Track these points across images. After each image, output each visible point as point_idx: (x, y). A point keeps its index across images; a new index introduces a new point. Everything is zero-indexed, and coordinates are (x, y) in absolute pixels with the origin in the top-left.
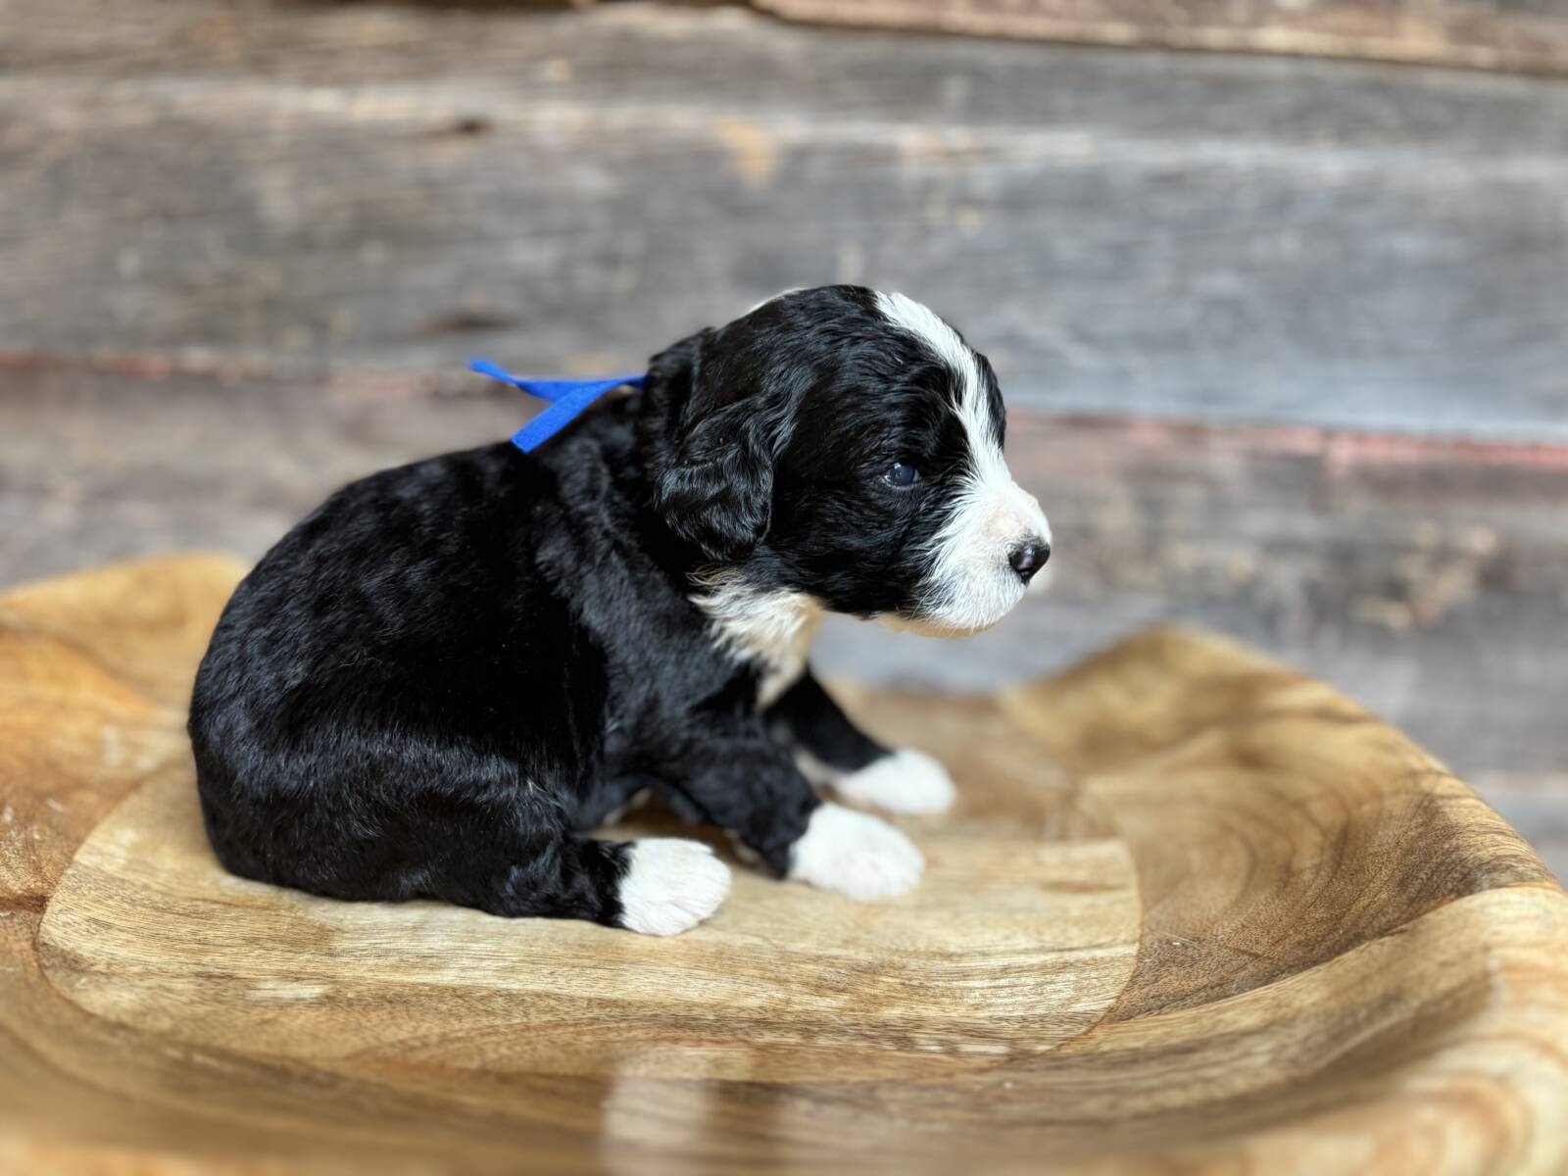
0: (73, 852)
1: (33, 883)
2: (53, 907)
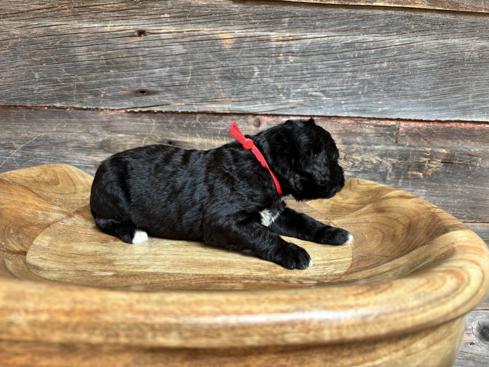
0: (32, 241)
1: (22, 248)
2: (28, 255)
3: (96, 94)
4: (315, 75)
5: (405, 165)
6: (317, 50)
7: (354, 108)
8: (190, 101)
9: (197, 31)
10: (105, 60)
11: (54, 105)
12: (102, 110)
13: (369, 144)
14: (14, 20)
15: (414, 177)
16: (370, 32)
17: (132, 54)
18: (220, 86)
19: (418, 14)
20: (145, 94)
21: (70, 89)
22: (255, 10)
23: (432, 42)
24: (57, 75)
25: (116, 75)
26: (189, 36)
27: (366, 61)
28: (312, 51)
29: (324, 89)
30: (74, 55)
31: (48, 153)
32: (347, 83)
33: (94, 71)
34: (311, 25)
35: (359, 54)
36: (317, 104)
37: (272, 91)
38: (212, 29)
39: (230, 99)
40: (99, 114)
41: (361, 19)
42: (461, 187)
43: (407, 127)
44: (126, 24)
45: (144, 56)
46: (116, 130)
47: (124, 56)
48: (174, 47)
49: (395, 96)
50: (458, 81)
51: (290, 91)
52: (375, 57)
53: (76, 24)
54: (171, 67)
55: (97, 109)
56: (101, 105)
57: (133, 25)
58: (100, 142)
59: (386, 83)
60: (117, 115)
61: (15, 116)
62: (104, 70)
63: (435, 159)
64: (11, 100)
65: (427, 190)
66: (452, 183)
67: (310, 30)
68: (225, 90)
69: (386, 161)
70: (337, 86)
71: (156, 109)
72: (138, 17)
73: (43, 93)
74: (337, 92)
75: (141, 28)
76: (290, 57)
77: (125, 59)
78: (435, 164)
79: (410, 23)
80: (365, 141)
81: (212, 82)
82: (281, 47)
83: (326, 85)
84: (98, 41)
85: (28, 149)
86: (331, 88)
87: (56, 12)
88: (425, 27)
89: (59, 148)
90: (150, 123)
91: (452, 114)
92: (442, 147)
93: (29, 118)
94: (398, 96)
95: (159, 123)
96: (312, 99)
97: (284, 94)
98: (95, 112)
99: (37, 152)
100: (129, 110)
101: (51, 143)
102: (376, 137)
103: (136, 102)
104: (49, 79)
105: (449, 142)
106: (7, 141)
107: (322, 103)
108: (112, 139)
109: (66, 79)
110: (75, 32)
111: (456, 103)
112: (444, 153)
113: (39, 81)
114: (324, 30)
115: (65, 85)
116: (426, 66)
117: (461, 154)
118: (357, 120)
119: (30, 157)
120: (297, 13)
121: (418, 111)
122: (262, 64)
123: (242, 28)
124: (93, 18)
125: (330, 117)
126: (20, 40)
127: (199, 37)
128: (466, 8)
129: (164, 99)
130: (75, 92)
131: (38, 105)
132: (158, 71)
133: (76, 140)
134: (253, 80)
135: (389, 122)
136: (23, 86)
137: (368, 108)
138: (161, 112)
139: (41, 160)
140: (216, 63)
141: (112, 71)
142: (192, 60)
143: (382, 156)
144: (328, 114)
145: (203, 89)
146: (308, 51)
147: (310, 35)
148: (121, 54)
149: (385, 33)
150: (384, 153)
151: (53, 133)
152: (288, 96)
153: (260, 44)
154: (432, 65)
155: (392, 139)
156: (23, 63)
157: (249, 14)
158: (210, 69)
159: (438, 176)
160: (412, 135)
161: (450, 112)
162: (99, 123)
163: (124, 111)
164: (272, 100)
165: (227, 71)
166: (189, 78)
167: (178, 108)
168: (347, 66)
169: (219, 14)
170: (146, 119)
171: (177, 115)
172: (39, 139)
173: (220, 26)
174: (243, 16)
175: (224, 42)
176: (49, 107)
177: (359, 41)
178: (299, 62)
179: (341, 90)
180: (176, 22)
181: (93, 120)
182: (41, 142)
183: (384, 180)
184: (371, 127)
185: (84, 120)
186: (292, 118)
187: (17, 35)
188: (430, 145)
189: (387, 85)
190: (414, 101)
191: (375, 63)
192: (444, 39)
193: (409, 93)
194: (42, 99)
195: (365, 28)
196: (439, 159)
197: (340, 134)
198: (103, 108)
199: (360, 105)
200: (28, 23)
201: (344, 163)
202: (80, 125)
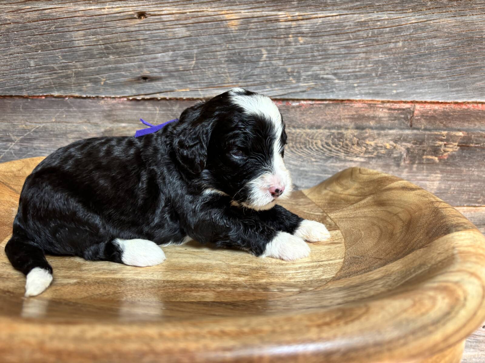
3: (96, 81)
4: (327, 56)
5: (420, 150)
6: (329, 29)
7: (367, 91)
8: (195, 87)
9: (200, 11)
10: (103, 44)
11: (52, 94)
12: (103, 98)
13: (383, 128)
14: (5, 4)
15: (429, 162)
16: (384, 9)
17: (132, 37)
18: (226, 71)
20: (147, 80)
21: (68, 77)
23: (449, 19)
24: (54, 62)
25: (116, 60)
26: (193, 17)
27: (380, 40)
28: (323, 31)
29: (335, 71)
30: (70, 40)
31: (48, 144)
32: (360, 64)
33: (92, 56)
34: (321, 3)
35: (373, 33)
36: (329, 88)
37: (281, 75)
38: (216, 9)
39: (237, 84)
40: (99, 102)
42: (478, 171)
43: (422, 109)
44: (124, 5)
45: (145, 40)
46: (118, 119)
47: (124, 40)
48: (177, 29)
49: (411, 78)
50: (476, 60)
51: (300, 74)
52: (390, 35)
53: (71, 7)
54: (174, 51)
55: (97, 97)
56: (101, 93)
57: (131, 7)
58: (102, 133)
59: (401, 64)
60: (119, 103)
61: (11, 107)
62: (103, 55)
63: (452, 142)
64: (6, 90)
65: (443, 174)
66: (469, 167)
67: (321, 8)
68: (232, 74)
69: (400, 146)
70: (349, 69)
71: (159, 96)
73: (40, 81)
74: (349, 74)
75: (141, 9)
76: (300, 38)
77: (125, 43)
78: (451, 148)
80: (378, 125)
81: (218, 66)
82: (291, 28)
83: (338, 67)
84: (96, 24)
85: (26, 141)
86: (343, 71)
88: (442, 3)
89: (59, 140)
90: (154, 111)
91: (469, 95)
92: (459, 130)
93: (26, 108)
94: (414, 77)
95: (164, 111)
96: (324, 83)
97: (294, 77)
98: (95, 101)
99: (36, 144)
100: (131, 98)
101: (51, 134)
102: (390, 121)
103: (138, 90)
104: (45, 67)
105: (466, 124)
106: (4, 133)
107: (334, 86)
108: (114, 129)
109: (63, 66)
110: (71, 16)
111: (473, 83)
112: (461, 136)
113: (35, 69)
114: (335, 8)
115: (63, 73)
116: (443, 44)
117: (478, 137)
118: (370, 104)
119: (29, 149)
121: (434, 93)
122: (270, 46)
123: (249, 7)
125: (342, 101)
126: (12, 25)
127: (203, 18)
129: (167, 85)
131: (35, 95)
132: (161, 56)
133: (76, 131)
134: (261, 63)
135: (404, 104)
136: (18, 75)
137: (382, 91)
138: (165, 99)
139: (41, 153)
140: (221, 46)
141: (111, 57)
142: (196, 43)
143: (396, 140)
144: (340, 98)
145: (209, 73)
146: (318, 31)
147: (321, 14)
148: (121, 38)
149: (400, 10)
150: (398, 137)
151: (52, 124)
152: (298, 79)
153: (269, 25)
154: (450, 43)
155: (406, 123)
156: (18, 50)
158: (215, 53)
159: (454, 159)
160: (428, 118)
161: (468, 93)
162: (100, 113)
163: (125, 99)
164: (282, 84)
165: (233, 54)
166: (194, 62)
167: (183, 94)
168: (360, 46)
170: (149, 107)
171: (182, 102)
172: (38, 130)
173: (225, 6)
175: (229, 23)
176: (46, 96)
177: (374, 20)
178: (309, 44)
179: (354, 72)
180: (178, 2)
181: (93, 109)
182: (40, 133)
183: (398, 165)
184: (385, 110)
185: (84, 109)
186: (303, 102)
187: (9, 20)
188: (447, 128)
189: (402, 66)
190: (430, 82)
191: (390, 43)
192: (462, 16)
193: (425, 73)
194: (39, 89)
195: (380, 5)
196: (455, 142)
197: (352, 118)
198: (103, 96)
199: (373, 88)
200: (20, 7)
201: (356, 149)
202: (80, 115)
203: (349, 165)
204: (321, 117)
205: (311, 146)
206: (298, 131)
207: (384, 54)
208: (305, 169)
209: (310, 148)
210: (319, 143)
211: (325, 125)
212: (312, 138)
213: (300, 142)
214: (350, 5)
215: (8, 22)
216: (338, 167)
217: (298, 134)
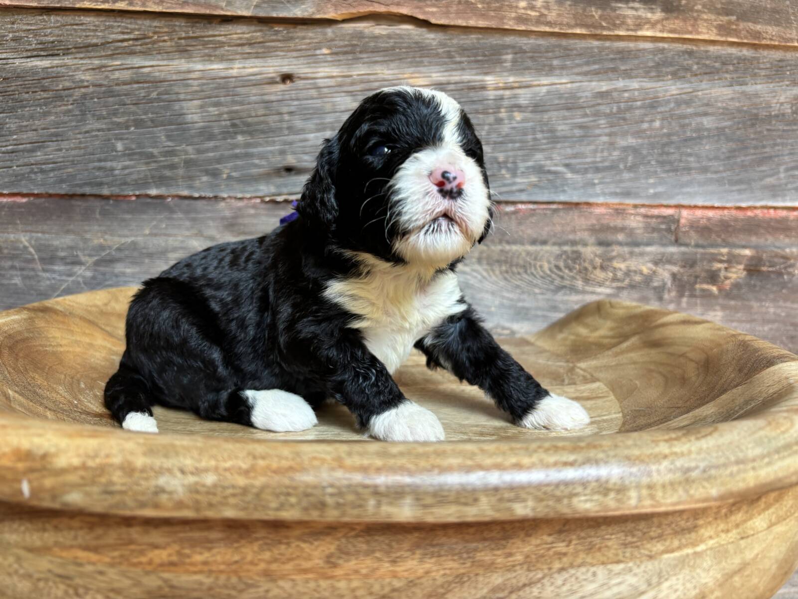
3: (215, 174)
4: (555, 139)
5: (691, 275)
6: (557, 102)
7: (612, 190)
9: (373, 74)
10: (229, 120)
11: (148, 192)
12: (224, 199)
13: (637, 244)
14: (81, 58)
15: (704, 294)
16: (633, 75)
17: (272, 110)
19: (702, 48)
20: (293, 172)
21: (173, 167)
22: (462, 42)
23: (723, 89)
24: (153, 145)
25: (247, 143)
26: (362, 82)
27: (628, 118)
28: (549, 103)
29: (567, 162)
30: (180, 113)
31: (137, 269)
32: (602, 151)
33: (211, 137)
34: (544, 66)
35: (619, 108)
36: (558, 186)
37: (490, 166)
38: (396, 71)
40: (218, 205)
41: (618, 56)
42: (774, 307)
43: (690, 217)
44: (262, 64)
45: (291, 113)
46: (246, 230)
47: (260, 113)
48: (338, 99)
49: (673, 171)
50: (764, 147)
51: (517, 165)
52: (642, 111)
53: (181, 64)
54: (334, 130)
55: (216, 197)
56: (222, 191)
57: (273, 66)
59: (660, 152)
60: (248, 207)
61: (82, 212)
62: (228, 136)
63: (735, 265)
64: (77, 185)
65: (724, 311)
66: (761, 300)
67: (544, 73)
69: (662, 270)
70: (586, 158)
72: (282, 54)
73: (130, 174)
74: (586, 166)
75: (286, 70)
76: (516, 114)
77: (262, 118)
78: (734, 273)
79: (690, 62)
80: (629, 240)
82: (503, 99)
83: (570, 156)
84: (220, 90)
85: (104, 264)
86: (579, 161)
87: (150, 46)
88: (713, 67)
89: (154, 262)
91: (756, 196)
92: (744, 247)
93: (104, 213)
94: (677, 170)
96: (551, 178)
97: (508, 169)
98: (212, 203)
99: (119, 268)
100: (267, 199)
101: (143, 254)
102: (646, 234)
103: (278, 187)
104: (139, 152)
105: (754, 239)
106: (70, 251)
107: (565, 183)
109: (167, 152)
110: (182, 78)
111: (761, 179)
112: (747, 256)
113: (124, 155)
114: (564, 72)
115: (166, 161)
116: (717, 125)
117: (771, 257)
118: (617, 209)
119: (107, 277)
120: (524, 48)
121: (706, 194)
123: (443, 70)
124: (210, 56)
125: (577, 204)
126: (91, 89)
127: (377, 84)
128: (771, 39)
130: (181, 172)
131: (122, 193)
132: (313, 137)
133: (181, 248)
135: (665, 210)
136: (96, 164)
137: (634, 191)
139: (127, 281)
141: (240, 138)
143: (656, 262)
144: (575, 199)
146: (542, 104)
147: (545, 81)
148: (255, 111)
149: (655, 77)
150: (659, 257)
151: (146, 238)
152: (514, 172)
153: (472, 94)
154: (726, 123)
155: (669, 236)
156: (98, 125)
157: (452, 49)
159: (739, 290)
160: (699, 230)
161: (754, 193)
162: (219, 221)
163: (258, 201)
168: (601, 126)
169: (406, 48)
172: (123, 247)
173: (408, 68)
174: (444, 52)
176: (138, 196)
177: (618, 89)
178: (529, 122)
179: (593, 163)
180: (339, 60)
181: (209, 215)
182: (127, 252)
183: (660, 299)
184: (639, 218)
185: (193, 215)
186: (520, 206)
187: (88, 81)
188: (726, 244)
189: (661, 154)
190: (701, 177)
191: (642, 122)
192: (741, 85)
193: (693, 165)
194: (129, 185)
195: (626, 70)
196: (740, 263)
197: (592, 230)
198: (225, 195)
199: (622, 185)
200: (105, 62)
201: (600, 275)
202: (188, 223)
203: (590, 298)
204: (546, 229)
205: (533, 270)
206: (514, 248)
207: (635, 138)
208: (526, 304)
209: (532, 274)
210: (546, 266)
211: (553, 240)
212: (535, 259)
213: (517, 265)
214: (586, 69)
215: (86, 84)
216: (573, 302)
217: (514, 254)
